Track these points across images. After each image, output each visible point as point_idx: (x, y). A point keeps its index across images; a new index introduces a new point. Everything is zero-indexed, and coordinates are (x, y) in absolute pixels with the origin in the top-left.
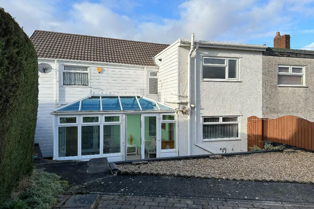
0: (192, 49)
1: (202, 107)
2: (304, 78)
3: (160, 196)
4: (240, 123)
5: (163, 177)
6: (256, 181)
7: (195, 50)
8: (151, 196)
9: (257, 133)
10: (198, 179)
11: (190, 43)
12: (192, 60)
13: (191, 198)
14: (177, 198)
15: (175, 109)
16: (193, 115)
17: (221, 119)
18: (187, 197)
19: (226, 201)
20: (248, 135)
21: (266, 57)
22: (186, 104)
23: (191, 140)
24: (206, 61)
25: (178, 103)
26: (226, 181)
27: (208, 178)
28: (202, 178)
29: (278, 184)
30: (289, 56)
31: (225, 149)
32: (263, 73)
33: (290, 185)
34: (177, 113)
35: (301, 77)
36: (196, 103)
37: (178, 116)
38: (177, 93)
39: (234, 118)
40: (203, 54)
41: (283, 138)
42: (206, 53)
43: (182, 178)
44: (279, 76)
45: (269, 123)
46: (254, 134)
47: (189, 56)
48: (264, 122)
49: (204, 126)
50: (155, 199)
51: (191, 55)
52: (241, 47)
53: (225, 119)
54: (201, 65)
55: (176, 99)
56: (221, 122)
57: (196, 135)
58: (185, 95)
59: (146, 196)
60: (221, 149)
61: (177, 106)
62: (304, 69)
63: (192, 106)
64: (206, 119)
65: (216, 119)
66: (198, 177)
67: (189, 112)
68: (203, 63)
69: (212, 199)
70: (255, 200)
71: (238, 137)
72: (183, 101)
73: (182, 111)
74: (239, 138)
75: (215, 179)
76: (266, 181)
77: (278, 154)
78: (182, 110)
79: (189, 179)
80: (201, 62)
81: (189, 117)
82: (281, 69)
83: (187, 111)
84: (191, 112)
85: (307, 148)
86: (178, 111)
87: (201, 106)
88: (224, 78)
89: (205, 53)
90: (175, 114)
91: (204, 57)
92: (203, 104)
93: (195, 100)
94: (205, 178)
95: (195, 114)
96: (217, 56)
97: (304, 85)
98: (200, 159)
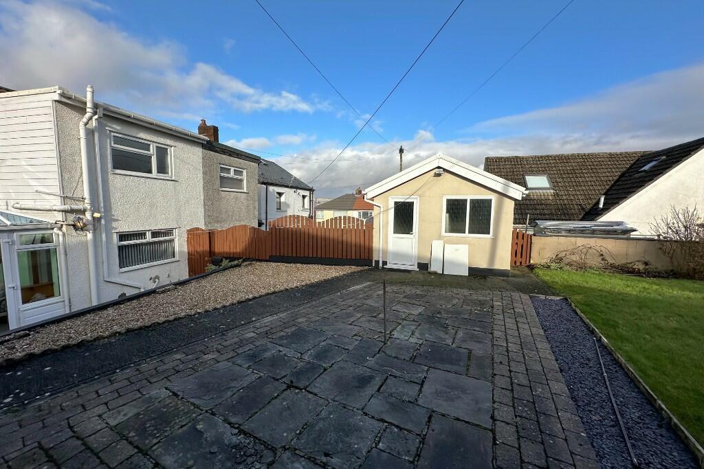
0: (88, 115)
1: (115, 218)
2: (245, 182)
3: (118, 371)
4: (177, 239)
5: (97, 343)
6: (239, 302)
7: (96, 117)
8: (98, 378)
9: (201, 249)
10: (166, 324)
11: (86, 103)
12: (90, 133)
13: (176, 351)
14: (151, 360)
15: (54, 222)
16: (98, 231)
17: (149, 235)
18: (169, 351)
19: (223, 335)
20: (189, 253)
21: (206, 151)
22: (83, 212)
23: (97, 275)
24: (118, 140)
25: (63, 211)
26: (206, 314)
27: (181, 318)
28: (170, 321)
29: (261, 299)
30: (230, 155)
31: (157, 277)
32: (203, 172)
33: (272, 297)
34: (60, 228)
35: (241, 180)
36: (103, 210)
37: (64, 235)
38: (57, 190)
39: (168, 232)
40: (110, 127)
41: (235, 251)
42: (117, 127)
43: (136, 332)
44: (222, 178)
45: (216, 235)
46: (198, 250)
47: (81, 124)
48: (211, 234)
49: (121, 248)
50: (112, 379)
51: (86, 124)
52: (175, 131)
53: (155, 234)
54: (109, 147)
55: (57, 203)
56: (149, 238)
57: (105, 264)
58: (78, 195)
59: (84, 383)
60: (151, 279)
61: (59, 217)
62: (245, 172)
63: (97, 215)
64: (123, 237)
65: (141, 235)
66: (164, 323)
67: (90, 227)
68: (113, 143)
69: (206, 340)
70: (253, 321)
71: (174, 257)
72: (75, 207)
73: (74, 226)
74: (177, 258)
75: (191, 316)
76: (250, 300)
77: (237, 269)
78: (73, 223)
79: (151, 329)
80: (108, 140)
81: (90, 236)
82: (223, 170)
83: (85, 225)
84: (94, 226)
85: (260, 259)
86: (62, 225)
87: (113, 216)
88: (150, 172)
89: (115, 126)
90: (55, 230)
91: (113, 134)
92: (117, 211)
93: (102, 205)
94: (175, 319)
95: (103, 229)
96: (138, 136)
97: (245, 190)
98: (142, 299)
